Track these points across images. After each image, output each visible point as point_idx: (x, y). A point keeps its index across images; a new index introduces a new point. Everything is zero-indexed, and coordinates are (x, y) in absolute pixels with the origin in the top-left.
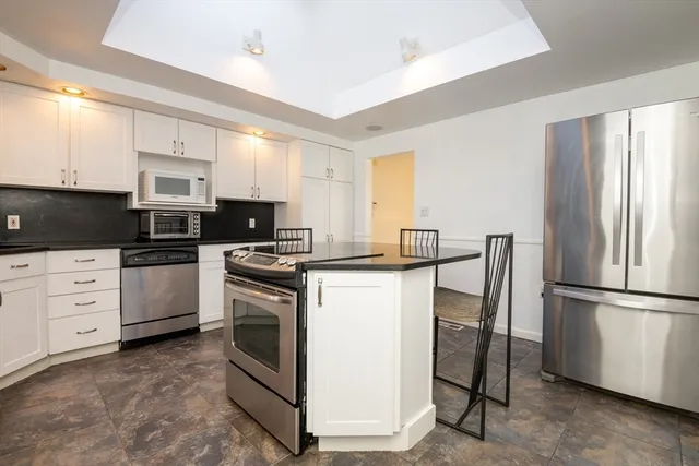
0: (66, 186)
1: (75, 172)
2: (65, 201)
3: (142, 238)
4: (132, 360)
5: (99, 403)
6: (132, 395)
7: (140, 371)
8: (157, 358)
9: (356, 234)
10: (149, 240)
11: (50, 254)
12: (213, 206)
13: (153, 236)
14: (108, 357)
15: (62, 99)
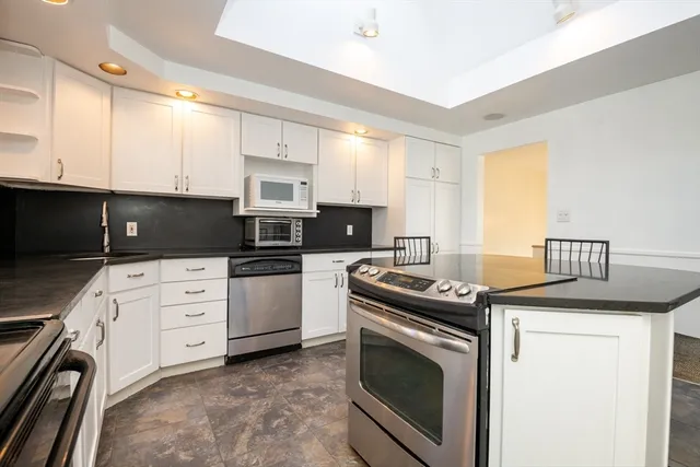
0: (179, 192)
1: (187, 178)
2: (177, 208)
3: (247, 246)
4: (238, 378)
5: (208, 436)
6: (242, 427)
7: (247, 394)
8: (263, 379)
9: (463, 242)
10: (253, 248)
11: (164, 262)
12: (314, 212)
13: (258, 243)
14: (215, 372)
15: (176, 104)
